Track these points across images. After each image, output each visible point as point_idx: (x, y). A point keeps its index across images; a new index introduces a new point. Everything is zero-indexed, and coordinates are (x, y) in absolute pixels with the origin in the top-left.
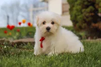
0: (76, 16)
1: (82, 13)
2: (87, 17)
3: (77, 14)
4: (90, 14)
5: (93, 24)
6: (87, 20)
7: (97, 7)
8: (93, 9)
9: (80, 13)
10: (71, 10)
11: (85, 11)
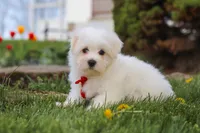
0: (126, 24)
1: (138, 19)
2: (149, 28)
3: (128, 20)
4: (155, 22)
5: (160, 42)
6: (149, 33)
7: (168, 8)
8: (161, 12)
9: (134, 19)
10: (116, 12)
11: (144, 16)
